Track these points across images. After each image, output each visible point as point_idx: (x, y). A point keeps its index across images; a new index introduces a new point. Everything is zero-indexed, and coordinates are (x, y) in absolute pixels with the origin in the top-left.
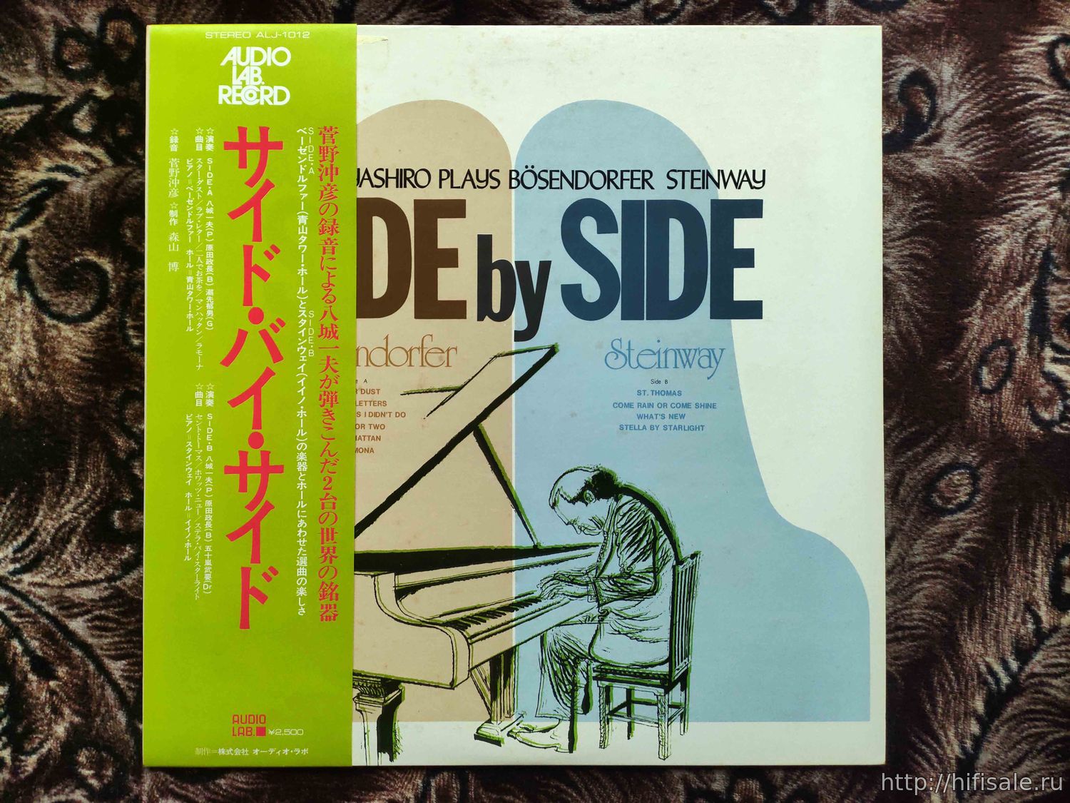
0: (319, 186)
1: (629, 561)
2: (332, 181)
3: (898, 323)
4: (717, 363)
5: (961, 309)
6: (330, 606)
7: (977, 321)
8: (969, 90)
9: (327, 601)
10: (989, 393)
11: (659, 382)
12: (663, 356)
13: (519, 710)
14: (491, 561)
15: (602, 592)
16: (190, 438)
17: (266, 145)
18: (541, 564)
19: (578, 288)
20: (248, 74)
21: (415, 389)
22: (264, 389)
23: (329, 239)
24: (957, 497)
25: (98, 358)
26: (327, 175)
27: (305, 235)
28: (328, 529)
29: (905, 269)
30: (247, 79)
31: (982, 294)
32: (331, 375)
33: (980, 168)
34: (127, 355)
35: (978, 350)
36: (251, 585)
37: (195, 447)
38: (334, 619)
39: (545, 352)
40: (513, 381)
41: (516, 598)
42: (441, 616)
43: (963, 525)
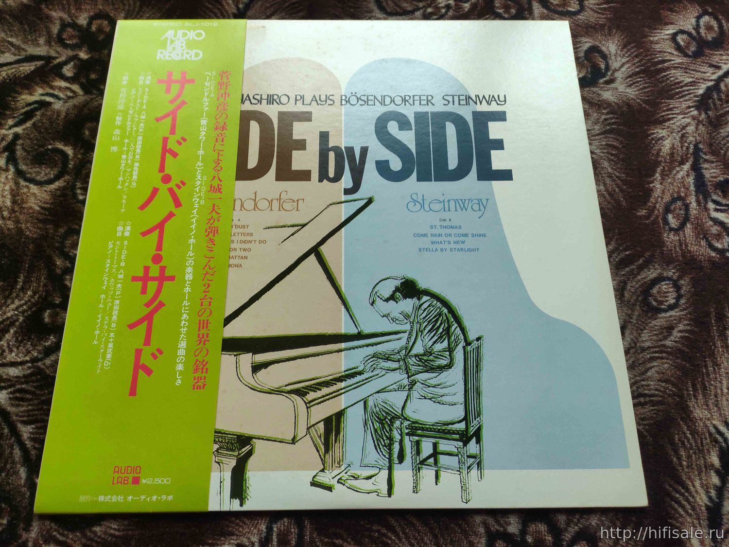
0: (216, 103)
1: (430, 343)
2: (225, 100)
3: (605, 184)
4: (485, 208)
5: (647, 178)
6: (201, 377)
7: (658, 186)
8: (627, 57)
9: (199, 374)
10: (676, 231)
11: (445, 220)
12: (446, 204)
14: (325, 344)
15: (410, 366)
16: (109, 256)
17: (184, 81)
18: (363, 346)
19: (386, 162)
20: (177, 44)
21: (274, 225)
22: (167, 225)
23: (220, 133)
24: (667, 301)
25: (52, 207)
26: (222, 97)
28: (204, 321)
29: (604, 153)
30: (176, 46)
31: (659, 170)
33: (643, 98)
34: (74, 205)
35: (663, 204)
36: (142, 362)
37: (112, 263)
38: (203, 388)
39: (365, 201)
40: (343, 220)
41: (345, 371)
42: (286, 386)
43: (674, 320)
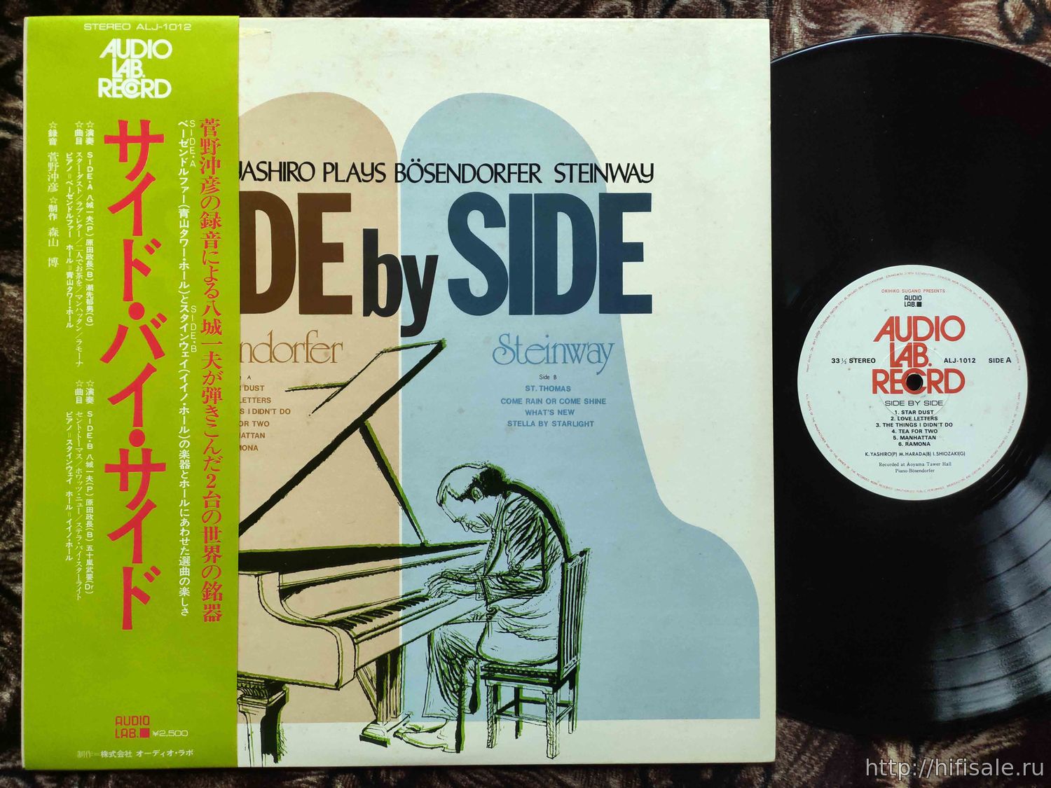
0: (201, 178)
1: (518, 559)
2: (214, 173)
4: (607, 358)
6: (214, 606)
9: (210, 601)
11: (547, 377)
12: (551, 351)
13: (406, 710)
14: (377, 559)
15: (490, 590)
16: (70, 435)
17: (147, 138)
18: (428, 562)
19: (465, 282)
20: (128, 66)
21: (300, 385)
22: (145, 386)
23: (211, 233)
26: (208, 167)
27: (186, 229)
28: (211, 528)
30: (127, 71)
32: (215, 371)
36: (134, 584)
37: (75, 446)
38: (218, 620)
39: (432, 347)
40: (400, 378)
41: (403, 596)
42: (326, 616)
